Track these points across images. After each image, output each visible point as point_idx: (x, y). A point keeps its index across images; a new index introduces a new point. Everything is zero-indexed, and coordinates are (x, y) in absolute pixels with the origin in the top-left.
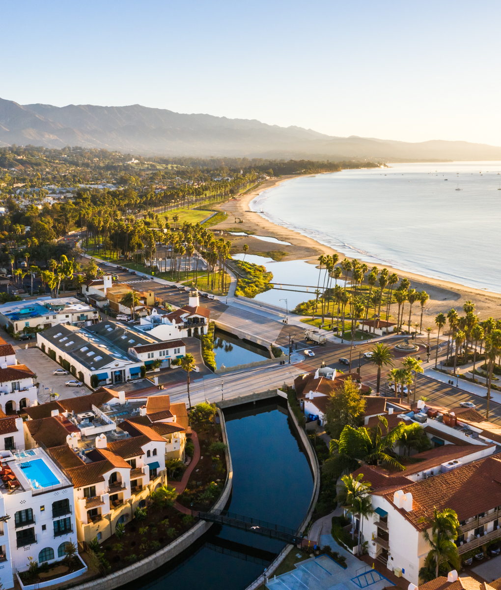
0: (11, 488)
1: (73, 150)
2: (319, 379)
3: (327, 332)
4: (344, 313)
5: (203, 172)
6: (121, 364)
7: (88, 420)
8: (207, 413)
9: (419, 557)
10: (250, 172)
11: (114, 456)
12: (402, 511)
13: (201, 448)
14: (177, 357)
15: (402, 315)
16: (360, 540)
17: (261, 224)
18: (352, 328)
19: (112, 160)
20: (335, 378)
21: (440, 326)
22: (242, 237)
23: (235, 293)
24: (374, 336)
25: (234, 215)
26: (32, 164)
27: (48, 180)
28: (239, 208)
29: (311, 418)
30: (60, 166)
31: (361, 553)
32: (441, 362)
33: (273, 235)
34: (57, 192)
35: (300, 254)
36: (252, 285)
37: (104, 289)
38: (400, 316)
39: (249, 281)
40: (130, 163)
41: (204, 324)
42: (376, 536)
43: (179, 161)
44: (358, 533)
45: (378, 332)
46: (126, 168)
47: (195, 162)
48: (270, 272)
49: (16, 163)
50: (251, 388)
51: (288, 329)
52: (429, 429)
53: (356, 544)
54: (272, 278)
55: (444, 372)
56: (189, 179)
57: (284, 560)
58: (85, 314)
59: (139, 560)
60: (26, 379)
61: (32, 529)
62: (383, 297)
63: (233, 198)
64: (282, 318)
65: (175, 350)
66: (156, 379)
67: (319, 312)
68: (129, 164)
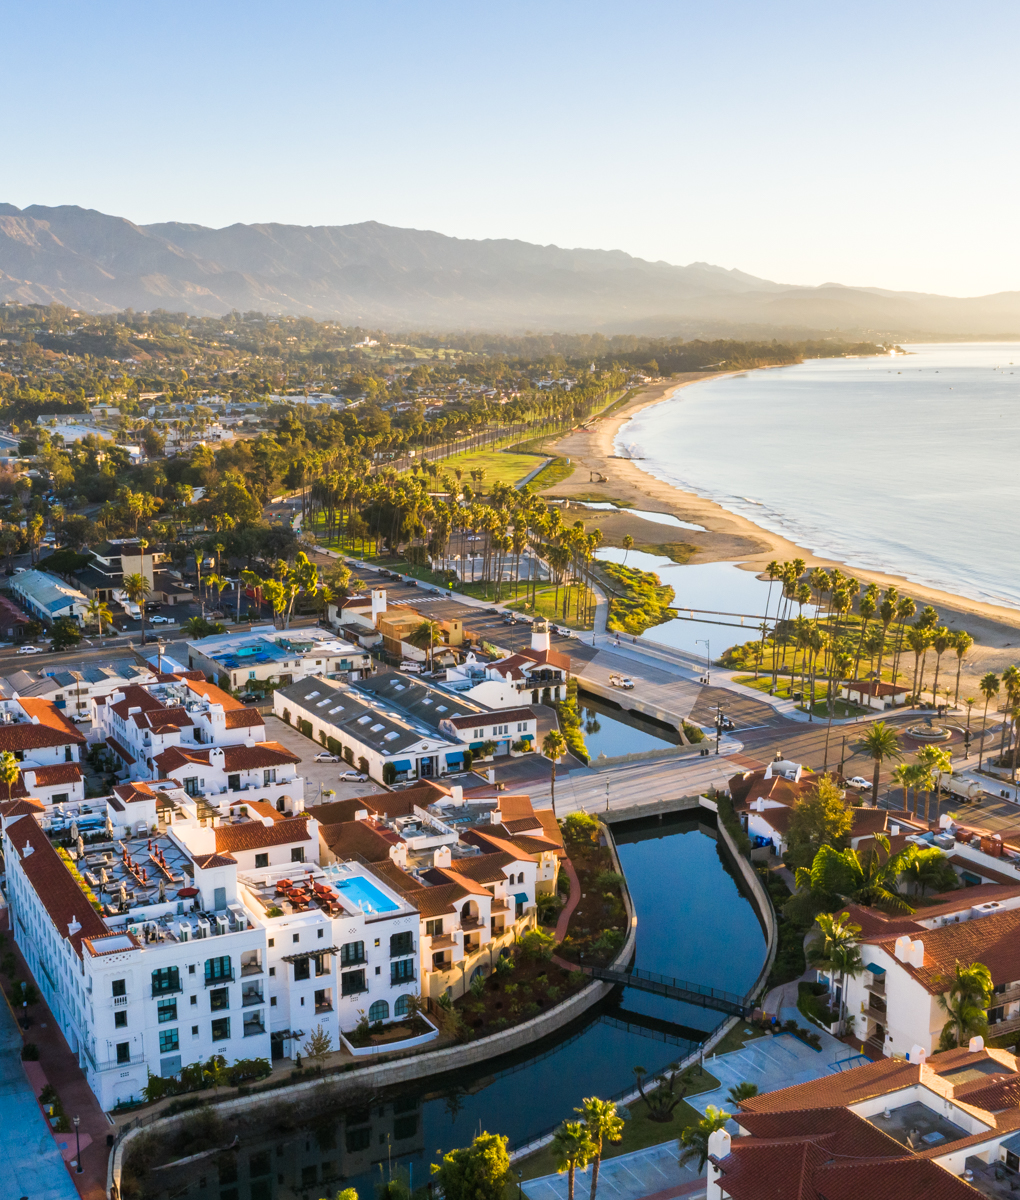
0: (334, 912)
1: (246, 319)
2: (773, 779)
3: (783, 702)
4: (815, 668)
5: (512, 366)
6: (430, 746)
7: (415, 826)
8: (586, 830)
9: (932, 1034)
10: (610, 368)
11: (464, 879)
12: (908, 967)
13: (582, 883)
14: (523, 737)
15: (922, 673)
16: (843, 1013)
17: (642, 484)
18: (828, 696)
19: (324, 340)
20: (800, 779)
21: (990, 695)
22: (607, 513)
23: (607, 625)
24: (869, 711)
25: (586, 466)
26: (166, 350)
27: (201, 384)
28: (595, 450)
29: (760, 842)
30: (221, 353)
31: (844, 1034)
32: (989, 760)
33: (668, 508)
34: (228, 411)
35: (724, 550)
36: (638, 610)
37: (371, 613)
38: (918, 677)
39: (632, 603)
40: (359, 345)
41: (560, 682)
42: (867, 1007)
43: (460, 342)
44: (839, 1007)
45: (877, 703)
46: (354, 358)
47: (492, 344)
48: (668, 586)
49: (137, 348)
50: (653, 793)
51: (711, 695)
52: (958, 860)
53: (836, 1019)
54: (674, 597)
55: (994, 776)
56: (486, 383)
57: (727, 1035)
58: (349, 659)
59: (512, 1025)
60: (287, 765)
61: (362, 972)
62: (888, 639)
63: (580, 426)
64: (697, 674)
65: (519, 725)
66: (491, 774)
67: (767, 663)
68: (359, 349)
